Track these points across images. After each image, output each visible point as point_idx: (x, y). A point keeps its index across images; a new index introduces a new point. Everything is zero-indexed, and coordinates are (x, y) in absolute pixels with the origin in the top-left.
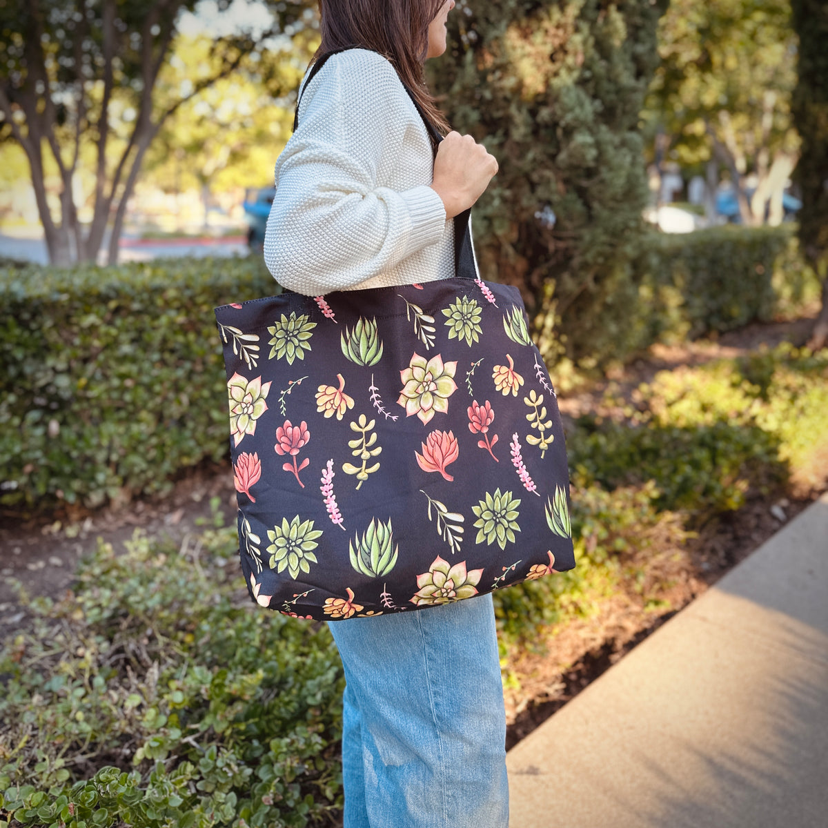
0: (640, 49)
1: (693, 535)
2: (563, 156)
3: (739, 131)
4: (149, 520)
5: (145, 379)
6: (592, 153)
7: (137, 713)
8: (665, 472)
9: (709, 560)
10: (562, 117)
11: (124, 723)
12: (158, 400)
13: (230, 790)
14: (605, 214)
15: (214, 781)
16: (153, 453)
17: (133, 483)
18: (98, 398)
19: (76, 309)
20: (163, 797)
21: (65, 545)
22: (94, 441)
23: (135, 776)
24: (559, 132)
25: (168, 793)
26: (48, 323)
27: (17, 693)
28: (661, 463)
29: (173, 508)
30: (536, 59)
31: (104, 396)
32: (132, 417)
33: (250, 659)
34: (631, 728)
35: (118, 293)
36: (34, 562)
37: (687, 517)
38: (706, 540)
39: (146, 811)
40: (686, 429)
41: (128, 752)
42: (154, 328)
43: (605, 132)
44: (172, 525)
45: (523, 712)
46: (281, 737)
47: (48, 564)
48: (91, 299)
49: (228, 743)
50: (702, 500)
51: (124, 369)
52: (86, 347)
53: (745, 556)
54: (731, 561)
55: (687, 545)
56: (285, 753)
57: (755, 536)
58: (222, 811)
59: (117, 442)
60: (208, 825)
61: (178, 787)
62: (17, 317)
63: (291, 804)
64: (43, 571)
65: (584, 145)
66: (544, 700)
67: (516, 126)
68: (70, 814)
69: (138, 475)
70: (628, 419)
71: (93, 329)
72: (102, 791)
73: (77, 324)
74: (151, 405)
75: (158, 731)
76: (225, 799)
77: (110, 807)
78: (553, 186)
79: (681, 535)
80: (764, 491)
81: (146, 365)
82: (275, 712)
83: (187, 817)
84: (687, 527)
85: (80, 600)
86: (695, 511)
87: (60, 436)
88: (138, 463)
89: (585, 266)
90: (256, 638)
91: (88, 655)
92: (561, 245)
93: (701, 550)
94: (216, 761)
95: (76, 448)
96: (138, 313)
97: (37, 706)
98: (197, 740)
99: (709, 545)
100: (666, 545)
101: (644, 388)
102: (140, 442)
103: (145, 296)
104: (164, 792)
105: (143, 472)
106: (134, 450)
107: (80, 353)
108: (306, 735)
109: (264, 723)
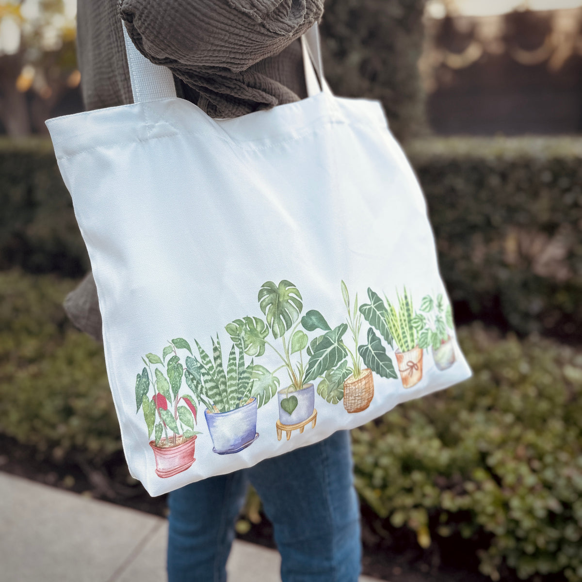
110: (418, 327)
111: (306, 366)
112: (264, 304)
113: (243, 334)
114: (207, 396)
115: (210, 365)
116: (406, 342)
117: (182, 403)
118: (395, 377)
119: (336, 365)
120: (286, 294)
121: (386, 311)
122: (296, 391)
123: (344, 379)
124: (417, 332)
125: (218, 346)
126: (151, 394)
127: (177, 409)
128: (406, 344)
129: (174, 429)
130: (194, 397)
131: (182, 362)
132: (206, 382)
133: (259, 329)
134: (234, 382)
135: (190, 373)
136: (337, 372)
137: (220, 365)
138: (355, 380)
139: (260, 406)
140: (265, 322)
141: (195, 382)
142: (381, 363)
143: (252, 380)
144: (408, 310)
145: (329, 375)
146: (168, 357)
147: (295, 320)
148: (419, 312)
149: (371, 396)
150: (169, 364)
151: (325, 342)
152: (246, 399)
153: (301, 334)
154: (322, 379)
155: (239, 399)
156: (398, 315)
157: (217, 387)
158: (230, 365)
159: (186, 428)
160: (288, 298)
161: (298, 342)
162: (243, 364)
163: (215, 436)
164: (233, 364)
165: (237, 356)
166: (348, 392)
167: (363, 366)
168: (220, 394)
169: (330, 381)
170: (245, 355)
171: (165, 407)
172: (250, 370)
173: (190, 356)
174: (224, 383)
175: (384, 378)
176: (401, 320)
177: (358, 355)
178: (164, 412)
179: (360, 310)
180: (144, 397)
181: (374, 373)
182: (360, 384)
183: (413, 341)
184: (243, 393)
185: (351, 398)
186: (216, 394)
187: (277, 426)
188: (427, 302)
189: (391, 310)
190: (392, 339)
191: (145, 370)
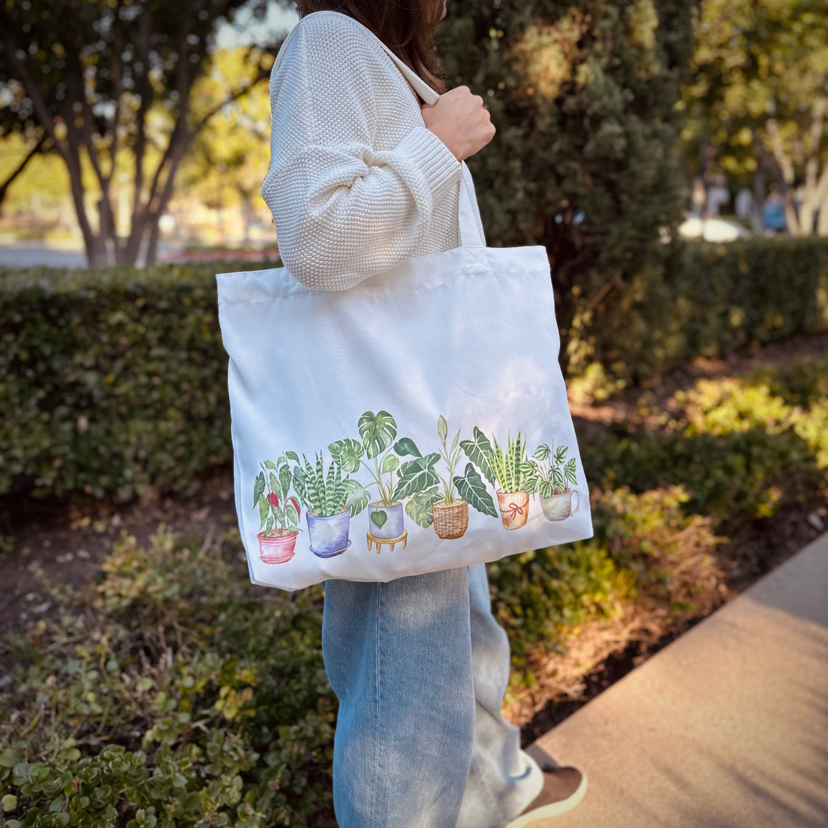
0: (673, 37)
1: (724, 540)
2: (590, 147)
3: (787, 140)
4: (176, 517)
5: (173, 377)
6: (621, 143)
7: (147, 696)
8: (697, 477)
9: (740, 566)
10: (589, 106)
11: (134, 706)
12: (186, 398)
13: (237, 774)
14: (634, 207)
15: (221, 765)
16: (181, 451)
17: (161, 480)
18: (126, 395)
19: (103, 306)
20: (167, 777)
21: (93, 539)
22: (122, 438)
23: (140, 756)
24: (587, 122)
25: (173, 773)
26: (76, 319)
27: (38, 676)
28: (693, 468)
29: (201, 506)
30: (563, 46)
31: (132, 394)
32: (160, 415)
33: (263, 648)
34: (652, 730)
35: (145, 292)
36: (63, 554)
37: (717, 522)
38: (739, 546)
39: (150, 789)
40: (721, 437)
41: (137, 734)
42: (182, 327)
43: (635, 122)
44: (199, 522)
45: (541, 711)
46: (291, 725)
47: (76, 557)
48: (118, 296)
49: (238, 729)
50: (734, 505)
51: (152, 367)
52: (114, 345)
53: (779, 563)
54: (764, 568)
55: (718, 550)
56: (294, 741)
57: (791, 544)
58: (228, 794)
59: (145, 439)
60: (213, 806)
61: (183, 769)
62: (45, 312)
63: (298, 790)
64: (71, 564)
65: (612, 135)
66: (564, 700)
67: (542, 116)
68: (74, 789)
69: (166, 472)
70: (663, 427)
71: (120, 326)
72: (106, 768)
73: (105, 322)
74: (178, 403)
75: (167, 714)
76: (231, 782)
77: (115, 785)
78: (580, 178)
79: (710, 540)
80: (801, 498)
81: (174, 364)
82: (285, 700)
83: (191, 798)
84: (717, 532)
85: (101, 589)
86: (726, 516)
87: (88, 432)
88: (166, 460)
89: (613, 262)
90: (269, 628)
91: (104, 640)
92: (589, 240)
93: (733, 557)
94: (222, 745)
95: (103, 443)
96: (165, 312)
97: (51, 688)
98: (206, 725)
99: (741, 551)
100: (696, 550)
101: (680, 395)
102: (168, 439)
103: (173, 295)
104: (168, 772)
105: (171, 469)
106: (161, 447)
107: (108, 350)
108: (316, 724)
109: (273, 711)
110: (527, 472)
111: (395, 486)
112: (363, 429)
113: (342, 453)
114: (309, 500)
115: (313, 475)
116: (511, 484)
117: (289, 502)
118: (495, 516)
119: (425, 489)
120: (383, 423)
121: (492, 451)
122: (385, 507)
123: (432, 503)
124: (525, 477)
125: (320, 461)
126: (266, 493)
127: (286, 507)
128: (510, 487)
129: (282, 522)
130: (299, 499)
131: (291, 470)
132: (309, 488)
133: (356, 450)
134: (331, 492)
135: (296, 480)
136: (425, 495)
137: (321, 477)
138: (445, 507)
139: (352, 515)
140: (362, 445)
141: (300, 488)
142: (479, 499)
143: (346, 492)
144: (518, 455)
145: (417, 497)
146: (281, 465)
147: (388, 445)
148: (530, 459)
149: (464, 526)
150: (281, 471)
151: (416, 467)
152: (341, 508)
153: (392, 457)
154: (411, 500)
155: (335, 507)
156: (504, 457)
157: (317, 494)
158: (329, 477)
159: (291, 523)
160: (384, 426)
161: (389, 464)
162: (340, 478)
163: (313, 535)
164: (331, 477)
165: (336, 471)
166: (437, 516)
167: (457, 496)
168: (320, 501)
169: (418, 502)
170: (342, 470)
171: (277, 505)
172: (345, 484)
173: (298, 466)
174: (324, 492)
175: (482, 513)
176: (507, 463)
177: (453, 484)
178: (276, 508)
179: (461, 444)
180: (261, 495)
181: (470, 506)
182: (451, 511)
183: (518, 484)
184: (338, 502)
185: (441, 523)
186: (316, 500)
187: (368, 536)
188: (543, 450)
189: (498, 452)
190: (495, 479)
191: (261, 474)
